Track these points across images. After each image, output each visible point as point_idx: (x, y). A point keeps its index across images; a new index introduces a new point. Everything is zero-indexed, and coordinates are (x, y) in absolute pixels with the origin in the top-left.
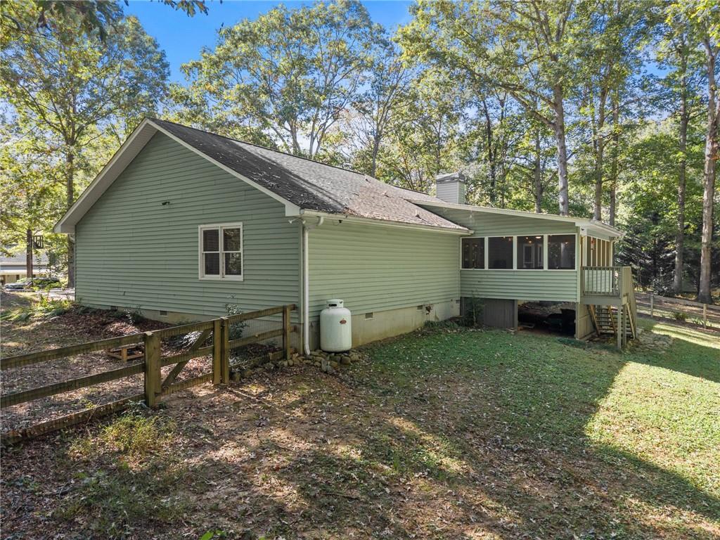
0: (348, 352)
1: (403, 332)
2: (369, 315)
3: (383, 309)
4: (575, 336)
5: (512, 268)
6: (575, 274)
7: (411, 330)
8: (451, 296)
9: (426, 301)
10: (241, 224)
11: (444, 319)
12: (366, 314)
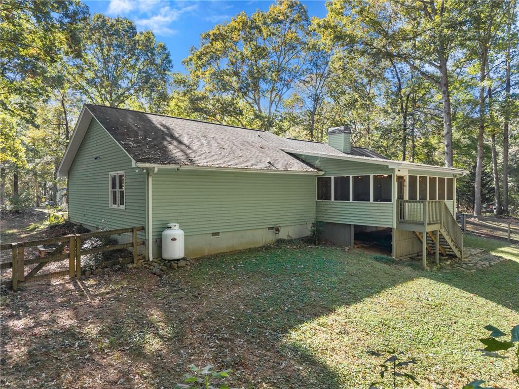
0: (178, 260)
1: (252, 246)
2: (214, 234)
3: (230, 230)
4: (392, 254)
5: (349, 200)
6: (391, 206)
7: (261, 245)
8: (306, 220)
9: (275, 224)
10: (123, 171)
11: (298, 237)
12: (212, 233)
